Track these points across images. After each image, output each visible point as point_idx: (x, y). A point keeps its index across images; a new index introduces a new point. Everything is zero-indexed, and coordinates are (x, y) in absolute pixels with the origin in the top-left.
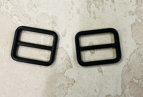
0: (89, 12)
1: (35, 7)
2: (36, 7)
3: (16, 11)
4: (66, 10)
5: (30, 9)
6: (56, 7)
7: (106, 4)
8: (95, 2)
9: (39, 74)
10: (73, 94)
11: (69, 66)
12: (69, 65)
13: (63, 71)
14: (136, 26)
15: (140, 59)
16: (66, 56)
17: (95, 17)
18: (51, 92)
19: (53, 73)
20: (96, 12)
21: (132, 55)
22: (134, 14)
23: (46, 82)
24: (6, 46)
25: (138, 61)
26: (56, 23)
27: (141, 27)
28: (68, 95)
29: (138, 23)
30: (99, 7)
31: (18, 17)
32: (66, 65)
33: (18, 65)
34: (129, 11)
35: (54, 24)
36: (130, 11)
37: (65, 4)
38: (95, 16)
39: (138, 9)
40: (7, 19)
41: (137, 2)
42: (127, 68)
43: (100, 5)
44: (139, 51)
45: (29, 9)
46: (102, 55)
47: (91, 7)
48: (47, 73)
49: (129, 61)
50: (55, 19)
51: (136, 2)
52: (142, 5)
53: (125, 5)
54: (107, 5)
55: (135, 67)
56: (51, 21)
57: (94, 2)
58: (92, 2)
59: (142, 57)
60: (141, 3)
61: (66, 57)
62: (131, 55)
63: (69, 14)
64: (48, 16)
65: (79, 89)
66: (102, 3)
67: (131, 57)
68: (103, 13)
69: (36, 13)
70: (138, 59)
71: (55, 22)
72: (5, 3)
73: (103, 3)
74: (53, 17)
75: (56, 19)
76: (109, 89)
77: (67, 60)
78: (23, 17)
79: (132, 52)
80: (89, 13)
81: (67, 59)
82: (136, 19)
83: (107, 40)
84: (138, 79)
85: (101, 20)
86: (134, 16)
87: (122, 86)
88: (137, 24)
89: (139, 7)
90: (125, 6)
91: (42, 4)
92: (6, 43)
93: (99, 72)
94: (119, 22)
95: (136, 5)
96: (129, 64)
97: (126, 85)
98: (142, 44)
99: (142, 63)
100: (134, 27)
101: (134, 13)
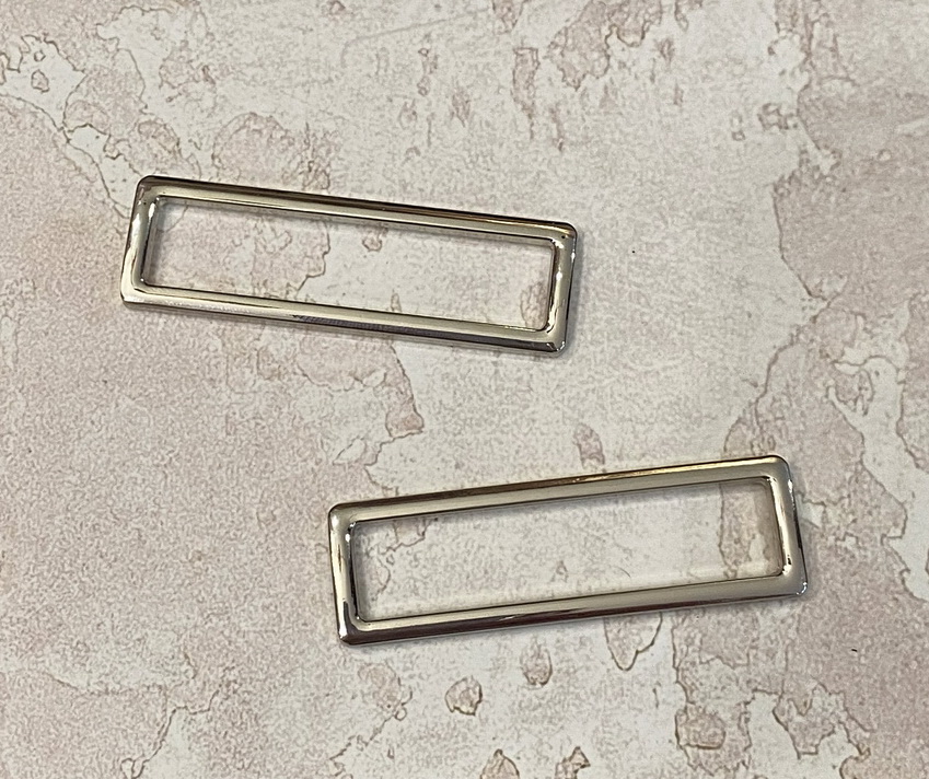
0: (524, 109)
1: (207, 78)
2: (213, 82)
3: (95, 105)
4: (391, 101)
5: (175, 92)
6: (330, 80)
7: (622, 65)
8: (562, 54)
9: (220, 467)
10: (420, 592)
11: (404, 420)
12: (403, 415)
13: (365, 451)
14: (803, 190)
15: (831, 382)
16: (384, 365)
17: (560, 136)
18: (290, 578)
19: (305, 460)
20: (568, 112)
21: (781, 355)
22: (790, 123)
23: (262, 516)
24: (25, 301)
25: (820, 394)
26: (328, 170)
27: (829, 195)
28: (391, 593)
29: (816, 176)
30: (584, 83)
31: (103, 138)
32: (383, 414)
33: (94, 417)
34: (761, 106)
35: (316, 177)
36: (766, 107)
37: (383, 64)
38: (559, 131)
39: (814, 97)
40: (37, 148)
41: (809, 54)
42: (750, 436)
43: (592, 73)
44: (824, 337)
45: (167, 91)
46: (599, 357)
47: (536, 84)
48: (267, 465)
49: (762, 396)
50: (323, 151)
51: (802, 56)
52: (836, 69)
53: (738, 70)
54: (634, 69)
55: (802, 427)
56: (298, 159)
57: (558, 51)
58: (542, 53)
59: (840, 373)
60: (831, 60)
61: (384, 371)
62: (774, 361)
63: (404, 120)
64: (283, 133)
65: (460, 561)
66: (603, 60)
67: (773, 368)
68: (606, 113)
69: (209, 116)
70: (819, 385)
71: (324, 165)
72: (29, 58)
73: (608, 57)
74: (312, 139)
75: (329, 152)
76: (647, 557)
77: (389, 385)
78: (136, 134)
79: (779, 343)
80: (522, 117)
81: (389, 379)
82: (805, 152)
83: (630, 270)
84: (822, 503)
85: (598, 154)
86: (791, 133)
87: (725, 543)
88: (805, 180)
89: (820, 84)
90: (734, 75)
91: (248, 65)
92: (26, 287)
93: (583, 460)
94: (700, 167)
95: (802, 72)
96: (762, 409)
97: (746, 537)
98: (838, 294)
99: (841, 406)
100: (793, 195)
101: (791, 115)
